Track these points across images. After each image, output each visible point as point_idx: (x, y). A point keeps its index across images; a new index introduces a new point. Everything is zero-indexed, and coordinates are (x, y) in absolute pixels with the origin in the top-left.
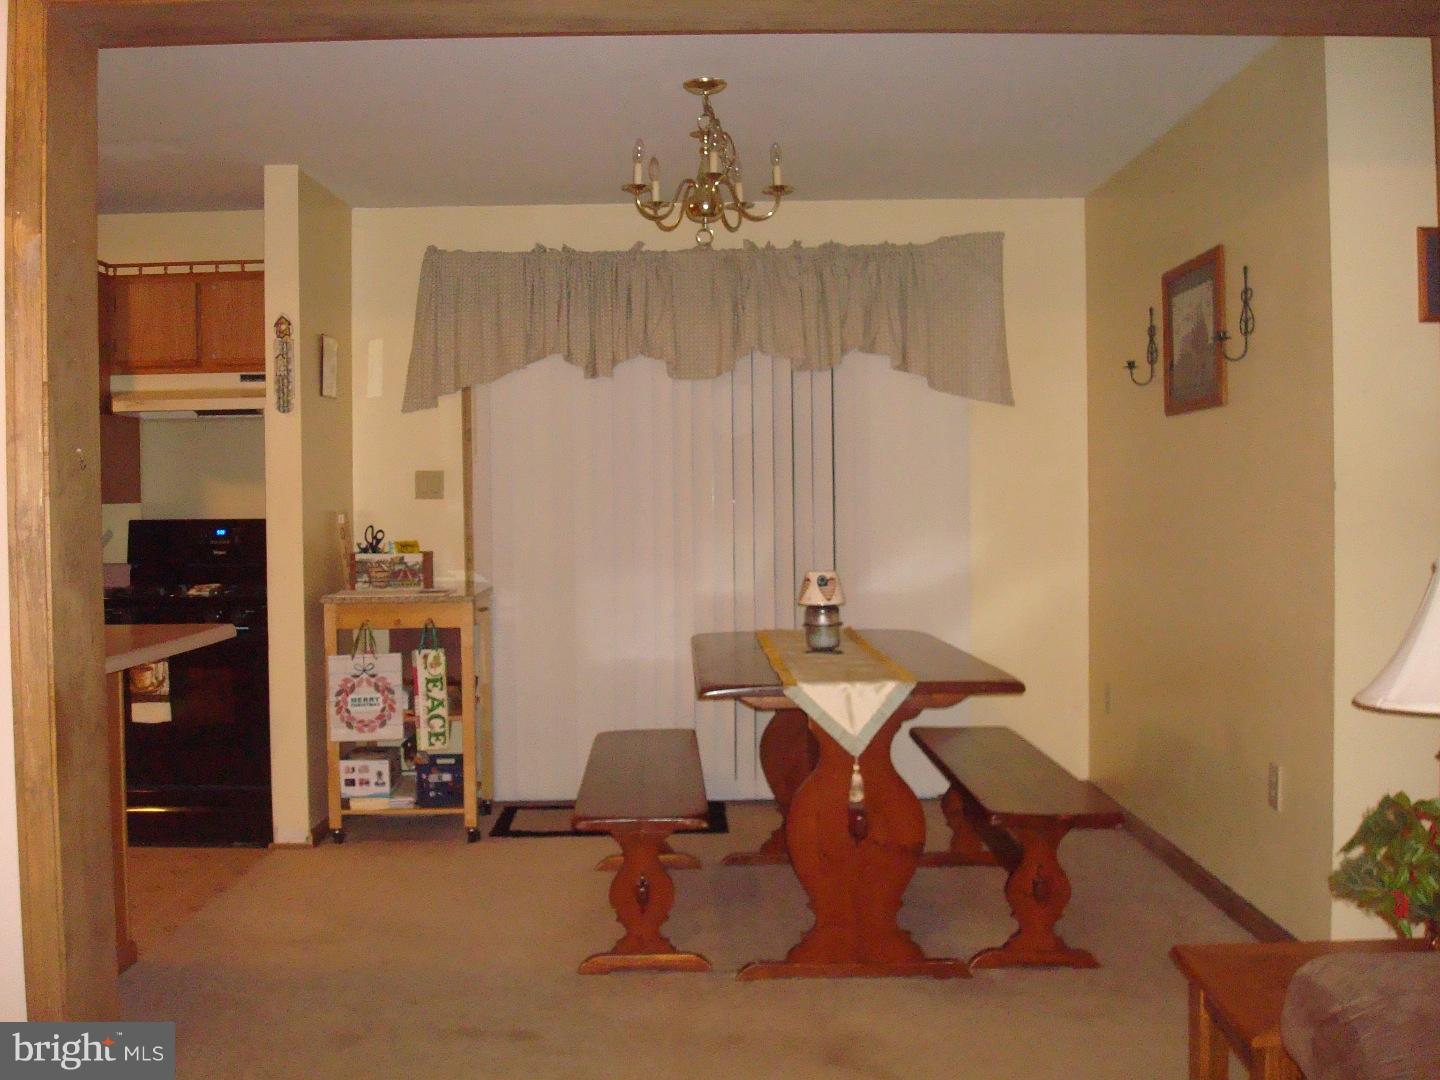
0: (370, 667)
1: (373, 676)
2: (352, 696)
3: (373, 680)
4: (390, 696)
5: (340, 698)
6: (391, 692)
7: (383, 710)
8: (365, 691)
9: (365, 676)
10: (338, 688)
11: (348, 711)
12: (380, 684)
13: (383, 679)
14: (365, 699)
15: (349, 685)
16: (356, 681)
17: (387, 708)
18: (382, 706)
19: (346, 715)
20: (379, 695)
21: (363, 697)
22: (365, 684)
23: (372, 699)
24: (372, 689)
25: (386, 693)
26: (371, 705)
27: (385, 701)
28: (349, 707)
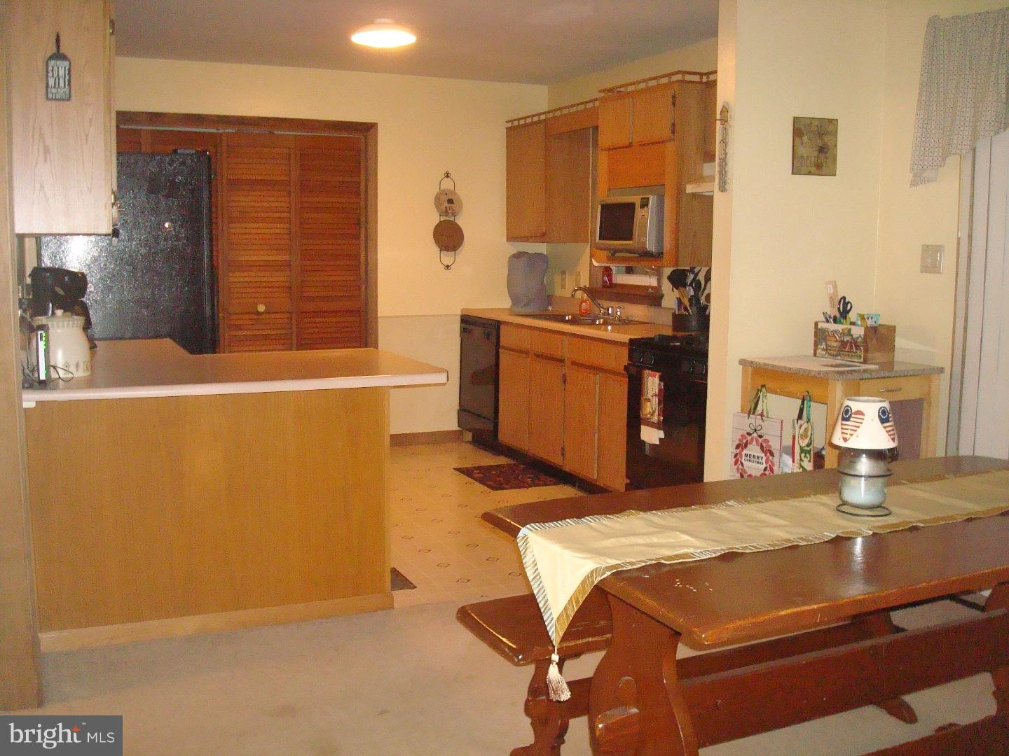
0: (759, 428)
1: (760, 436)
2: (745, 451)
3: (760, 440)
4: (771, 458)
5: (738, 451)
6: (772, 454)
7: (765, 469)
8: (753, 449)
9: (755, 435)
10: (738, 442)
11: (742, 464)
12: (764, 445)
13: (767, 441)
14: (754, 457)
15: (744, 441)
16: (749, 438)
17: (768, 469)
18: (764, 465)
19: (740, 467)
20: (763, 455)
21: (752, 454)
22: (754, 442)
23: (758, 457)
24: (758, 448)
25: (768, 454)
26: (758, 462)
27: (767, 461)
28: (743, 461)
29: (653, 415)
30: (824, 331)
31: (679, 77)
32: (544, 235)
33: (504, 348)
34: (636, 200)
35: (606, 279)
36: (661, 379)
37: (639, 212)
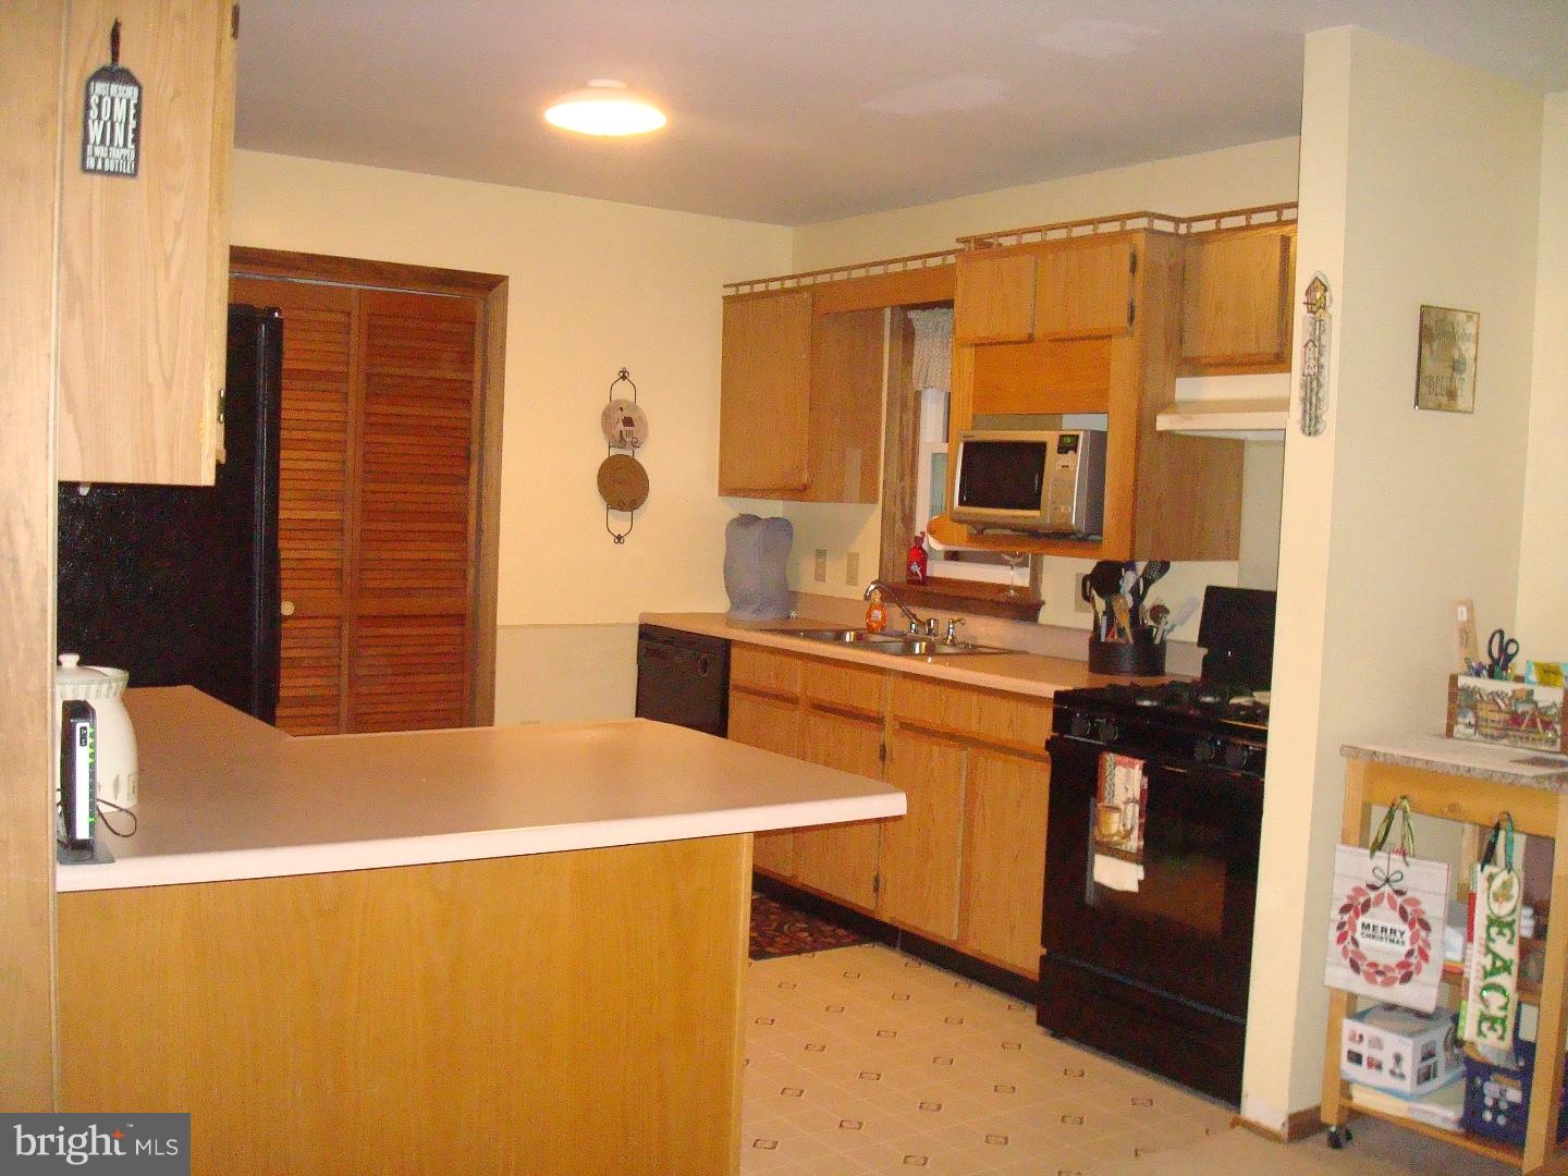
0: (1398, 876)
1: (1400, 893)
2: (1363, 919)
3: (1399, 900)
4: (1423, 934)
5: (1346, 917)
6: (1426, 926)
7: (1410, 953)
8: (1383, 916)
9: (1387, 889)
10: (1345, 901)
11: (1355, 942)
12: (1409, 909)
13: (1414, 902)
14: (1384, 930)
15: (1362, 900)
16: (1372, 895)
17: (1416, 953)
18: (1408, 947)
19: (1351, 947)
20: (1405, 927)
21: (1380, 924)
22: (1385, 902)
23: (1393, 931)
24: (1396, 915)
25: (1417, 926)
26: (1392, 941)
27: (1414, 939)
28: (1358, 936)
29: (1128, 834)
30: (1470, 692)
31: (1142, 223)
32: (805, 488)
33: (737, 688)
34: (1050, 438)
35: (915, 568)
36: (1145, 771)
37: (1054, 462)
